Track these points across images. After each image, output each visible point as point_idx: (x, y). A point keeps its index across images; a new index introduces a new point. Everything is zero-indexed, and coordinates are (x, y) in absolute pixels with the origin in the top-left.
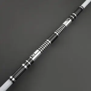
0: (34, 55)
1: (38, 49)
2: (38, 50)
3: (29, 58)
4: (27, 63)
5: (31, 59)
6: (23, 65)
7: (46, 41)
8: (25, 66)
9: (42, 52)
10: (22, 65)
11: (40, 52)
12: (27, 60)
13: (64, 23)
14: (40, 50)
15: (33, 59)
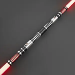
0: (27, 44)
2: (30, 41)
3: (24, 46)
4: (22, 50)
5: (25, 47)
6: (19, 52)
7: (37, 33)
8: (20, 52)
9: (33, 42)
10: (17, 52)
11: (32, 42)
12: (22, 48)
13: (52, 20)
14: (32, 41)
15: (27, 47)
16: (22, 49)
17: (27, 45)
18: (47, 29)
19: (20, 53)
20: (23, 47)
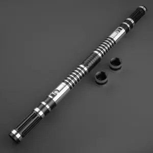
0: (56, 92)
1: (64, 81)
2: (63, 84)
3: (48, 97)
4: (44, 106)
5: (51, 99)
6: (37, 110)
7: (79, 67)
8: (39, 112)
10: (34, 110)
11: (67, 87)
12: (44, 101)
13: (112, 36)
14: (67, 83)
15: (55, 99)
16: (44, 103)
17: (56, 94)
18: (101, 57)
19: (41, 113)
20: (46, 99)
